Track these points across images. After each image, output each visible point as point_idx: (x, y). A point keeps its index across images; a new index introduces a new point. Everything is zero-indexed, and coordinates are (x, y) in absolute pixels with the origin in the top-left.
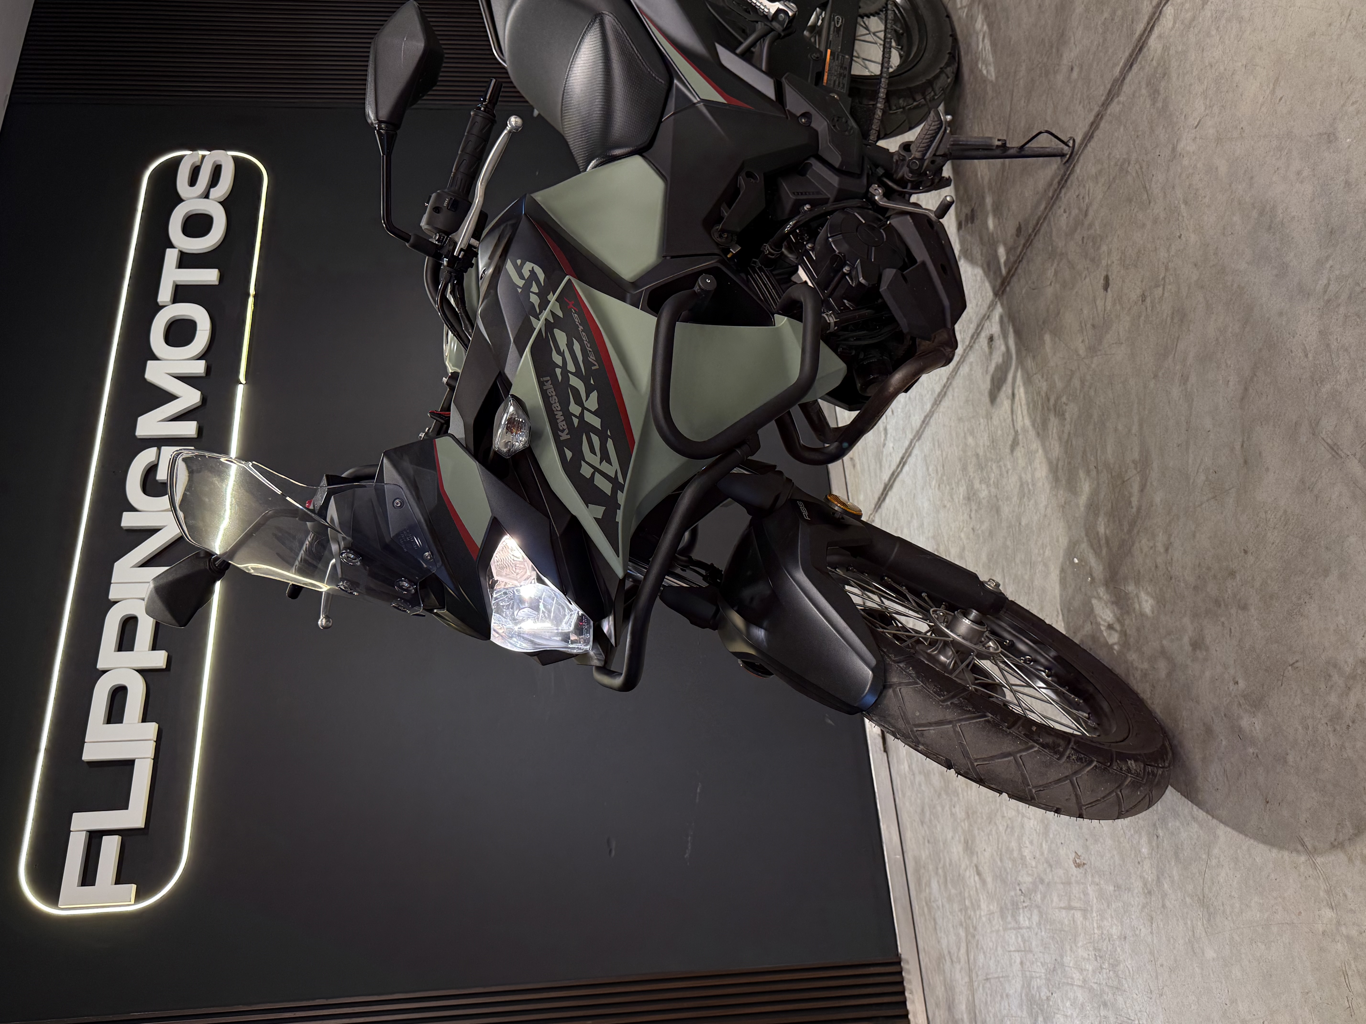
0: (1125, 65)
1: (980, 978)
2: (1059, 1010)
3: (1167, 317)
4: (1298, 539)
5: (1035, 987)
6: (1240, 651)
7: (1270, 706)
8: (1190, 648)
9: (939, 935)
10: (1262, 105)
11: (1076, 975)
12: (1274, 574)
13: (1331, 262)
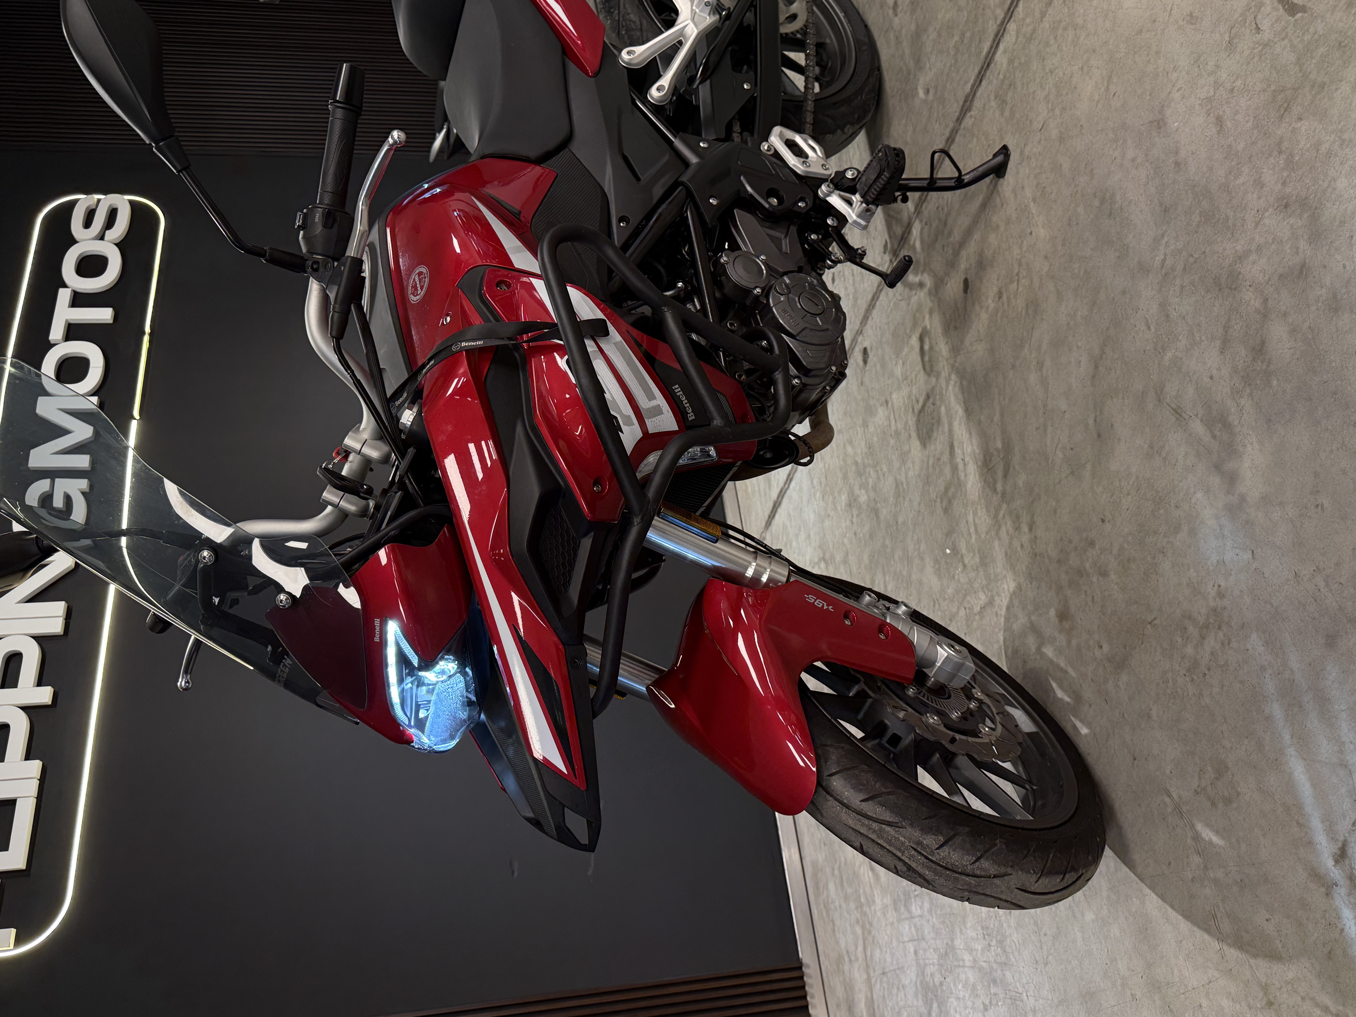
0: (975, 81)
1: (877, 973)
2: (952, 993)
3: (1022, 310)
4: (1150, 502)
5: (929, 974)
6: (1102, 616)
7: (1132, 665)
8: (1057, 620)
9: (837, 935)
10: (1098, 102)
11: (967, 957)
12: (1130, 538)
13: (1166, 239)
